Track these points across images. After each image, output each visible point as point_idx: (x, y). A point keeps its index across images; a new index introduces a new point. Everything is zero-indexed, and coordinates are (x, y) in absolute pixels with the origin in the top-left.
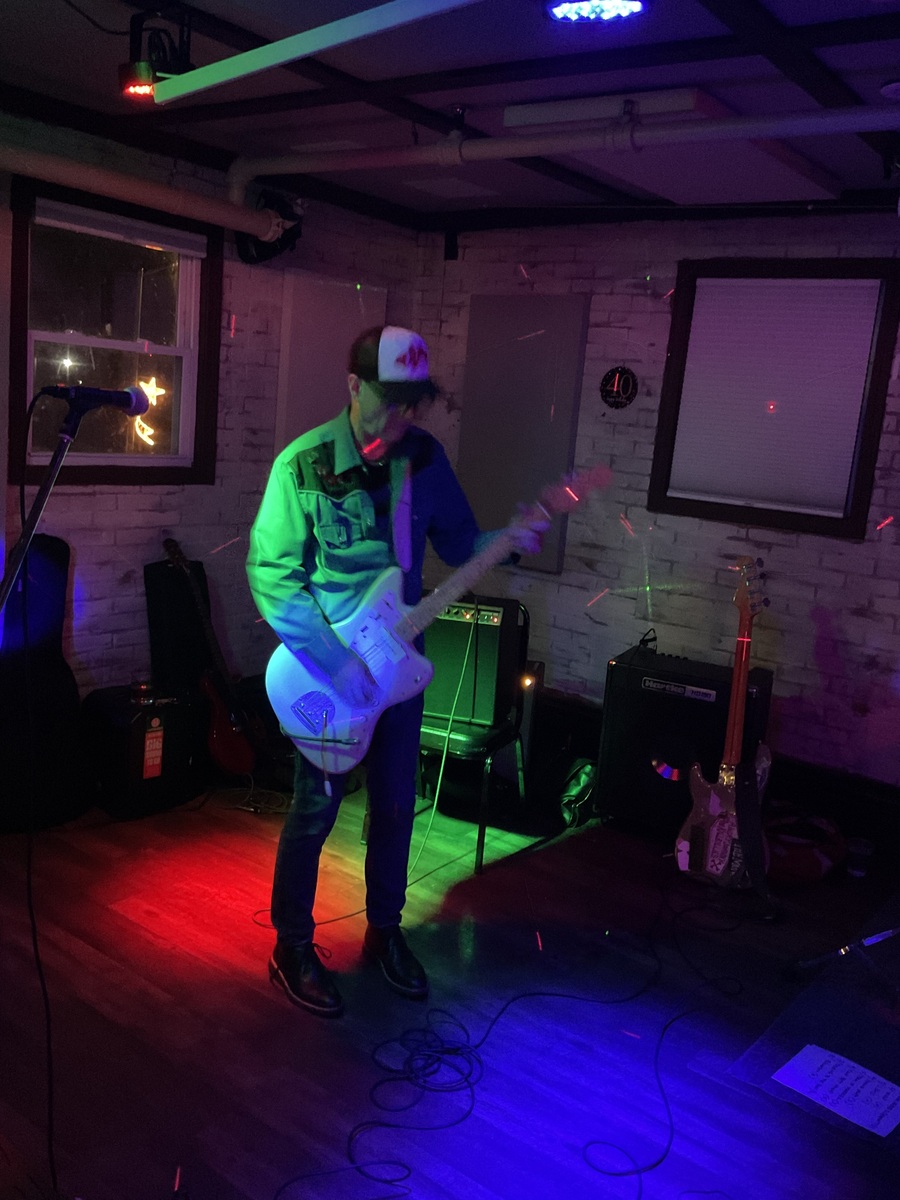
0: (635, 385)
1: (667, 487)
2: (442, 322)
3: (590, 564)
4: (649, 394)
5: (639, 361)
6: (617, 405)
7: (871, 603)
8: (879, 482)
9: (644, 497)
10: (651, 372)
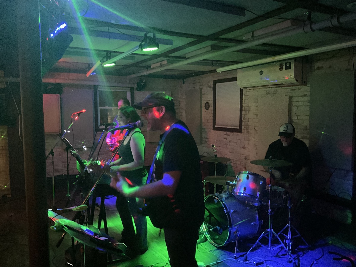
0: (209, 106)
1: (215, 124)
2: (183, 96)
3: (206, 142)
4: (211, 107)
5: (209, 100)
6: (207, 109)
7: (244, 145)
8: (243, 121)
9: (212, 127)
10: (211, 103)
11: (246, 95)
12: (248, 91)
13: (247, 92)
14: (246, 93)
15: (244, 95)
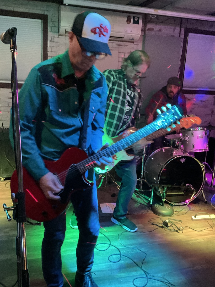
11: (53, 42)
12: (58, 36)
13: (54, 37)
14: (53, 39)
15: (50, 41)
